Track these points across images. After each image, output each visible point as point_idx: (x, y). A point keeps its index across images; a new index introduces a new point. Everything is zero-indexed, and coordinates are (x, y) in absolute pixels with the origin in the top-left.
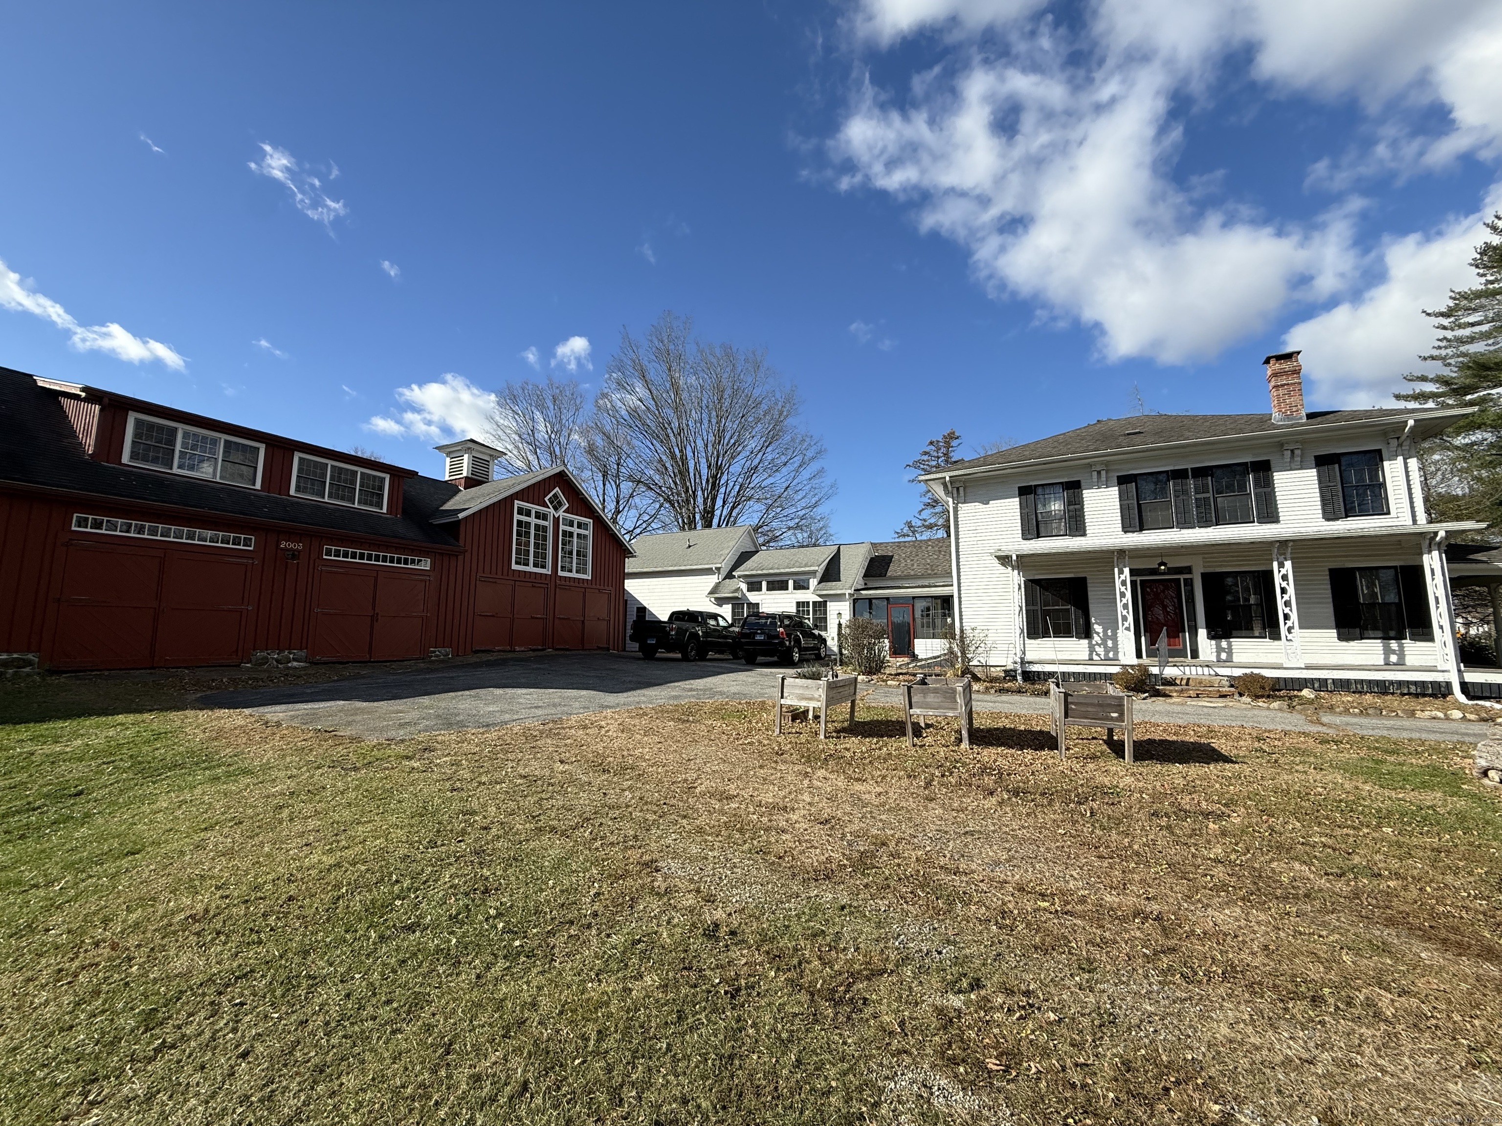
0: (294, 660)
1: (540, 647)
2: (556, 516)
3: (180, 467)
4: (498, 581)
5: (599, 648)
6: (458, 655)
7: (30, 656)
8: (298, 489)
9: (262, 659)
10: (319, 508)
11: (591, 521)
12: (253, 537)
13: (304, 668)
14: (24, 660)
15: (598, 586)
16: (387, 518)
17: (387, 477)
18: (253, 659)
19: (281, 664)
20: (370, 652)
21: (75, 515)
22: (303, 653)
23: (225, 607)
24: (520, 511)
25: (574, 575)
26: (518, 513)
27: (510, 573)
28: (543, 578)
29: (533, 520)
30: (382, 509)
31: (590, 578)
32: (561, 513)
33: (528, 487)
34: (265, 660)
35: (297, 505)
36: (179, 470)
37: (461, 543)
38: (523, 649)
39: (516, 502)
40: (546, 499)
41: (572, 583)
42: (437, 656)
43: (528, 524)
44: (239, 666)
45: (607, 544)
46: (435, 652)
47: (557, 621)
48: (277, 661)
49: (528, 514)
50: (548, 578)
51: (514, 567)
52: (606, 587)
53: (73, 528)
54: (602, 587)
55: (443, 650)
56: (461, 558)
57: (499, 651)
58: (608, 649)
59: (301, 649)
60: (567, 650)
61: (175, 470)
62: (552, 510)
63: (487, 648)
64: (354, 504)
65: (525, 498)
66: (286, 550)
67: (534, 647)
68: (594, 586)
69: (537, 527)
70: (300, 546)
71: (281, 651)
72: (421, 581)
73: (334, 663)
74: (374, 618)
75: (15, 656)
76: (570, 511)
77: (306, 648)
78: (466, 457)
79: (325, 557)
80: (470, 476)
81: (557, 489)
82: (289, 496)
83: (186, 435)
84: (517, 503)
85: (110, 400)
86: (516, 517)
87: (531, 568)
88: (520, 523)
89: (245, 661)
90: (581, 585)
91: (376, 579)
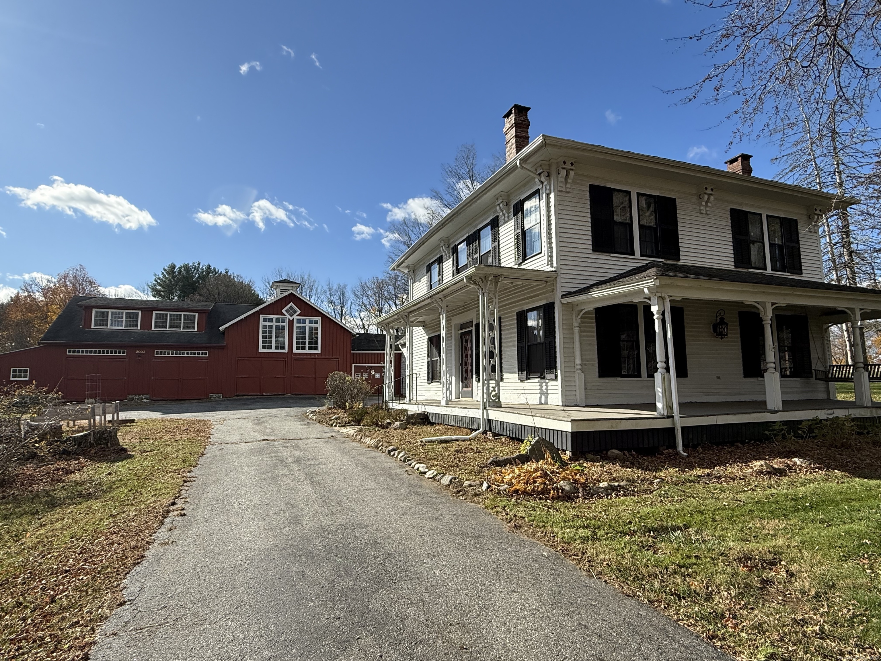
0: (145, 398)
1: (281, 393)
2: (291, 319)
4: (250, 359)
6: (225, 397)
8: (155, 327)
9: (131, 398)
10: (165, 334)
11: (318, 318)
12: (126, 350)
13: (148, 402)
15: (327, 357)
16: (197, 334)
17: (197, 314)
18: (128, 398)
20: (178, 396)
21: (68, 349)
22: (148, 396)
25: (306, 351)
26: (263, 321)
27: (258, 354)
28: (282, 355)
29: (274, 324)
30: (194, 329)
31: (320, 352)
32: (295, 317)
34: (133, 399)
35: (155, 334)
36: (110, 327)
37: (226, 341)
38: (268, 394)
39: (261, 315)
40: (283, 311)
41: (305, 356)
42: (214, 398)
43: (270, 326)
44: (123, 401)
46: (212, 396)
47: (293, 379)
48: (137, 399)
49: (270, 320)
50: (286, 355)
51: (261, 350)
52: (333, 357)
53: (67, 354)
54: (330, 357)
55: (217, 395)
56: (226, 349)
57: (252, 395)
59: (147, 394)
60: (303, 394)
62: (287, 316)
63: (244, 394)
64: (180, 329)
65: (268, 312)
66: (138, 354)
67: (277, 393)
68: (323, 357)
69: (277, 327)
70: (144, 352)
71: (138, 396)
72: (204, 362)
73: (161, 400)
74: (179, 381)
76: (302, 314)
77: (150, 394)
79: (155, 355)
81: (290, 304)
82: (152, 330)
83: (113, 313)
85: (85, 306)
86: (262, 324)
87: (273, 350)
88: (264, 326)
89: (125, 399)
90: (313, 357)
91: (180, 363)
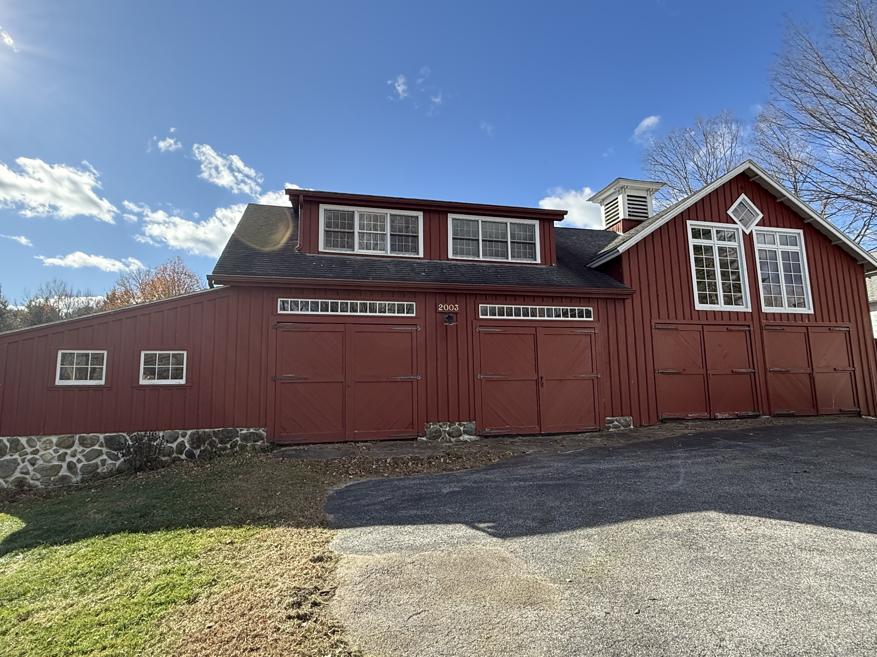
0: (465, 432)
1: (750, 413)
2: (747, 232)
3: (361, 247)
4: (680, 327)
5: (842, 412)
6: (641, 426)
7: (261, 431)
8: (455, 253)
9: (435, 432)
10: (474, 266)
11: (801, 231)
12: (414, 303)
13: (474, 442)
14: (256, 433)
15: (827, 323)
16: (541, 269)
17: (537, 223)
18: (428, 431)
19: (453, 437)
20: (539, 424)
21: (279, 300)
22: (472, 425)
23: (398, 379)
24: (696, 234)
25: (786, 309)
26: (694, 237)
27: (695, 315)
28: (741, 317)
29: (715, 243)
30: (535, 260)
31: (812, 312)
32: (753, 228)
33: (703, 199)
34: (439, 433)
35: (455, 267)
36: (360, 251)
37: (627, 283)
38: (726, 416)
39: (689, 222)
40: (730, 212)
41: (785, 322)
42: (615, 427)
43: (709, 249)
44: (416, 439)
45: (832, 260)
46: (612, 422)
47: (769, 374)
48: (450, 434)
49: (707, 234)
50: (749, 317)
51: (699, 306)
52: (840, 323)
53: (279, 312)
54: (833, 323)
55: (622, 420)
56: (628, 302)
57: (694, 419)
58: (859, 414)
59: (470, 421)
60: (792, 416)
61: (357, 251)
62: (740, 226)
63: (677, 415)
64: (507, 259)
65: (700, 215)
66: (443, 313)
67: (743, 413)
68: (820, 323)
69: (721, 250)
70: (456, 308)
71: (452, 423)
72: (586, 335)
73: (504, 436)
74: (539, 382)
75: (252, 430)
76: (767, 222)
77: (475, 420)
78: (620, 198)
79: (481, 317)
80: (627, 217)
81: (743, 196)
82: (448, 259)
83: (361, 217)
84: (690, 224)
85: (304, 196)
86: (692, 242)
87: (721, 307)
88: (697, 249)
89: (420, 434)
90: (800, 323)
91: (535, 336)
